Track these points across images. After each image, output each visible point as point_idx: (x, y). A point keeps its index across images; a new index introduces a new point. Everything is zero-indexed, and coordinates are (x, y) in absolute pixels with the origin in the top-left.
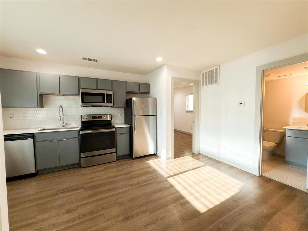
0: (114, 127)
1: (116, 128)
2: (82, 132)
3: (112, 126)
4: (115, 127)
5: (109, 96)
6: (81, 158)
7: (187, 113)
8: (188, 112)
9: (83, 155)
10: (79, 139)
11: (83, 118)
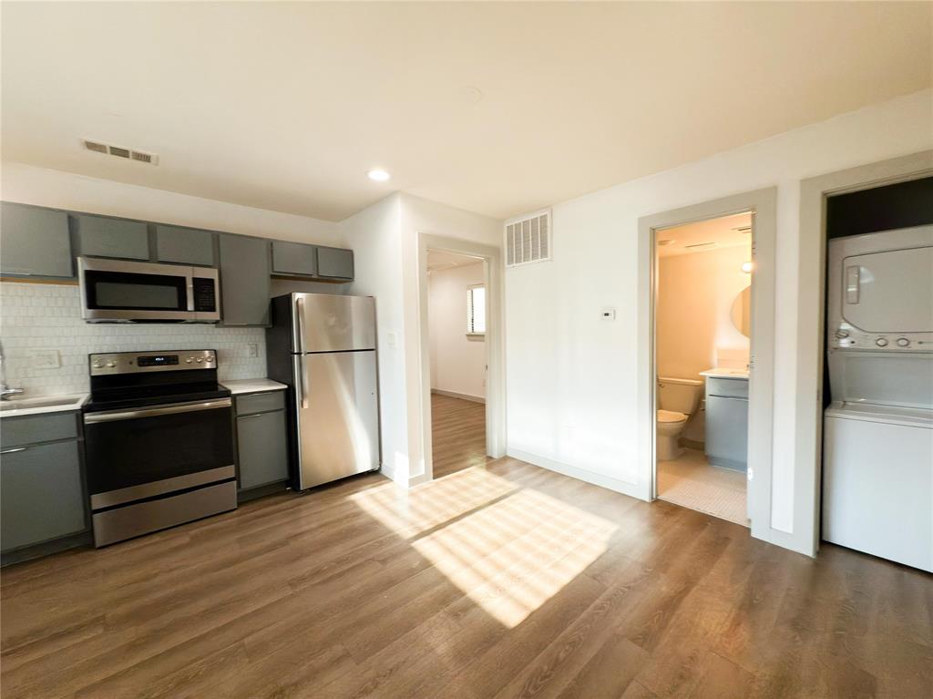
0: (227, 394)
1: (234, 398)
2: (90, 418)
3: (220, 389)
4: (230, 391)
5: (203, 286)
6: (89, 513)
7: (470, 340)
8: (473, 337)
9: (98, 501)
10: (79, 442)
11: (95, 365)
